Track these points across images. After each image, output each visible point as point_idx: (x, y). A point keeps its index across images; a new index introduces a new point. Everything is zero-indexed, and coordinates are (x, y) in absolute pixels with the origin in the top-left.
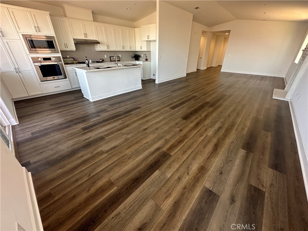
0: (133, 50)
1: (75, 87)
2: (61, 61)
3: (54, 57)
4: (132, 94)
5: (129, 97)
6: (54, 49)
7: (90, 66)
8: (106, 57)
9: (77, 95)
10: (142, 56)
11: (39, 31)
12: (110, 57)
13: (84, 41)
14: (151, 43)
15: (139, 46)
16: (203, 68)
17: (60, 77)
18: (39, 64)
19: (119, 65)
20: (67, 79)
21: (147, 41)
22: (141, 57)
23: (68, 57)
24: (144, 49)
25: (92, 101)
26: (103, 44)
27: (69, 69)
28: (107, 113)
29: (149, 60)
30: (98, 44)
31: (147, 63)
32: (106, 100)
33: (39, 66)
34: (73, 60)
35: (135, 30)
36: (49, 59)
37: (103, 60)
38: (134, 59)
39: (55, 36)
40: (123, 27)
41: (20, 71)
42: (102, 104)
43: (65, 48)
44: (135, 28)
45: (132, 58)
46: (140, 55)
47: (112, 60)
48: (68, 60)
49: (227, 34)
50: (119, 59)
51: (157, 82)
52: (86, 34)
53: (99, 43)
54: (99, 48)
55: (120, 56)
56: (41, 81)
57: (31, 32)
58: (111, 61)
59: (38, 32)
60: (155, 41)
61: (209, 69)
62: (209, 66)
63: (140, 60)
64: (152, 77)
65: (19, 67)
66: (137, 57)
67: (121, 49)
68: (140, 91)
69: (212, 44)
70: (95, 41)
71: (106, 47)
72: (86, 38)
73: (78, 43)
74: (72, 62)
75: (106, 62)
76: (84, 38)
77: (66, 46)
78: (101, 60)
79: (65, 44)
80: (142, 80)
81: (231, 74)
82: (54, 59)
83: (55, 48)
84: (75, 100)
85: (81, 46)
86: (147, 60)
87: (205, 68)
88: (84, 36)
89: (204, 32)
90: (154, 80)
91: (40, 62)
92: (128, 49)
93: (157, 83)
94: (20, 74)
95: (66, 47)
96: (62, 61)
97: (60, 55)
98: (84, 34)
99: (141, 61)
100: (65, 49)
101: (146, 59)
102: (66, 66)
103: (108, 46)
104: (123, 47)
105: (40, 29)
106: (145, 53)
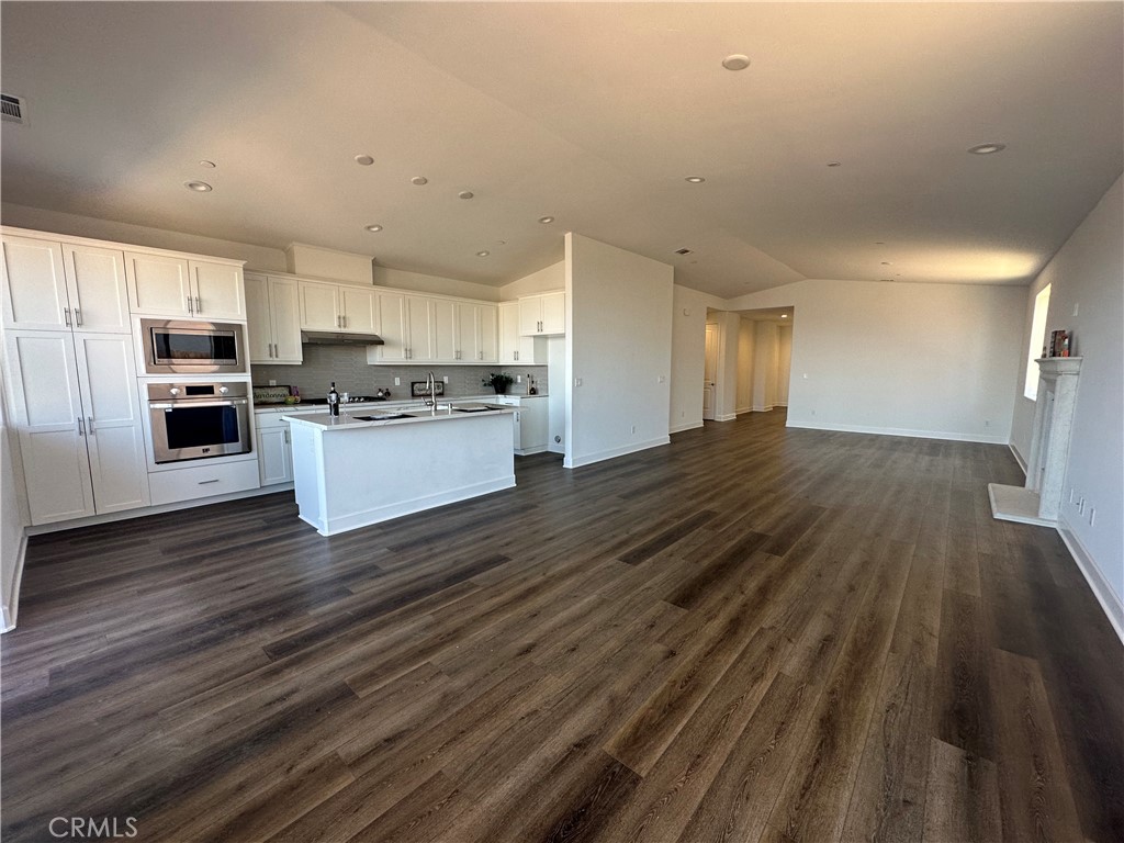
0: (490, 360)
1: (273, 481)
2: (245, 396)
3: (224, 384)
4: (481, 505)
5: (466, 517)
6: (232, 361)
7: (340, 410)
8: (397, 381)
9: (275, 512)
10: (519, 381)
11: (200, 310)
12: (413, 384)
13: (334, 337)
14: (550, 342)
15: (511, 351)
16: (725, 415)
17: (229, 447)
18: (168, 406)
19: (439, 408)
20: (253, 455)
21: (535, 337)
22: (516, 383)
23: (273, 382)
24: (527, 358)
25: (325, 532)
26: (393, 344)
27: (266, 421)
28: (381, 580)
29: (540, 393)
30: (379, 347)
31: (534, 400)
32: (380, 531)
33: (167, 414)
34: (286, 391)
35: (498, 308)
36: (208, 390)
37: (388, 394)
38: (492, 389)
39: (245, 323)
40: (461, 299)
41: (95, 425)
42: (365, 544)
43: (268, 358)
44: (499, 301)
45: (485, 385)
46: (512, 376)
47: (417, 392)
48: (271, 392)
49: (784, 316)
50: (440, 391)
51: (569, 464)
52: (344, 318)
53: (381, 343)
54: (377, 357)
55: (446, 380)
56: (158, 463)
57: (175, 312)
58: (414, 395)
59: (195, 312)
60: (562, 336)
61: (745, 419)
62: (745, 410)
63: (513, 392)
64: (552, 447)
65: (97, 416)
66: (501, 382)
67: (450, 360)
68: (510, 496)
69: (745, 346)
70: (370, 338)
71: (403, 352)
72: (343, 330)
73: (314, 344)
74: (282, 399)
75: (397, 397)
76: (338, 330)
77: (273, 350)
78: (380, 394)
79: (270, 346)
80: (517, 458)
81: (823, 437)
82: (223, 389)
83: (235, 358)
84: (265, 529)
85: (322, 352)
86: (533, 392)
87: (732, 416)
88: (336, 324)
89: (711, 313)
90: (560, 458)
91: (174, 399)
92: (473, 359)
93: (571, 467)
94: (91, 439)
95: (271, 356)
96: (251, 396)
97: (247, 378)
98: (339, 318)
99: (516, 394)
100: (267, 360)
101: (533, 389)
102: (258, 411)
103: (409, 352)
104: (459, 354)
105: (204, 305)
106: (530, 372)
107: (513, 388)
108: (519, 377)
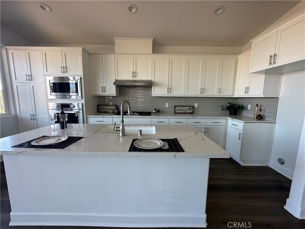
0: (227, 93)
2: (82, 109)
6: (77, 94)
8: (167, 105)
10: (249, 108)
11: (66, 72)
12: (175, 107)
18: (55, 112)
22: (247, 109)
26: (161, 85)
29: (267, 120)
30: (153, 87)
31: (260, 125)
33: (55, 115)
35: (237, 58)
36: (68, 106)
37: (159, 111)
38: (228, 112)
39: (82, 77)
41: (36, 117)
44: (239, 53)
45: (223, 109)
46: (245, 105)
47: (178, 111)
52: (135, 72)
54: (156, 92)
55: (196, 105)
58: (175, 113)
59: (64, 73)
65: (37, 114)
67: (196, 93)
71: (166, 90)
72: (135, 79)
75: (163, 115)
77: (104, 89)
78: (154, 111)
79: (102, 87)
82: (73, 106)
86: (260, 118)
92: (213, 93)
94: (35, 122)
95: (103, 92)
96: (85, 109)
97: (82, 101)
98: (132, 73)
99: (243, 119)
101: (260, 116)
103: (170, 89)
104: (203, 90)
105: (68, 69)
106: (259, 102)
107: (245, 113)
108: (249, 106)
